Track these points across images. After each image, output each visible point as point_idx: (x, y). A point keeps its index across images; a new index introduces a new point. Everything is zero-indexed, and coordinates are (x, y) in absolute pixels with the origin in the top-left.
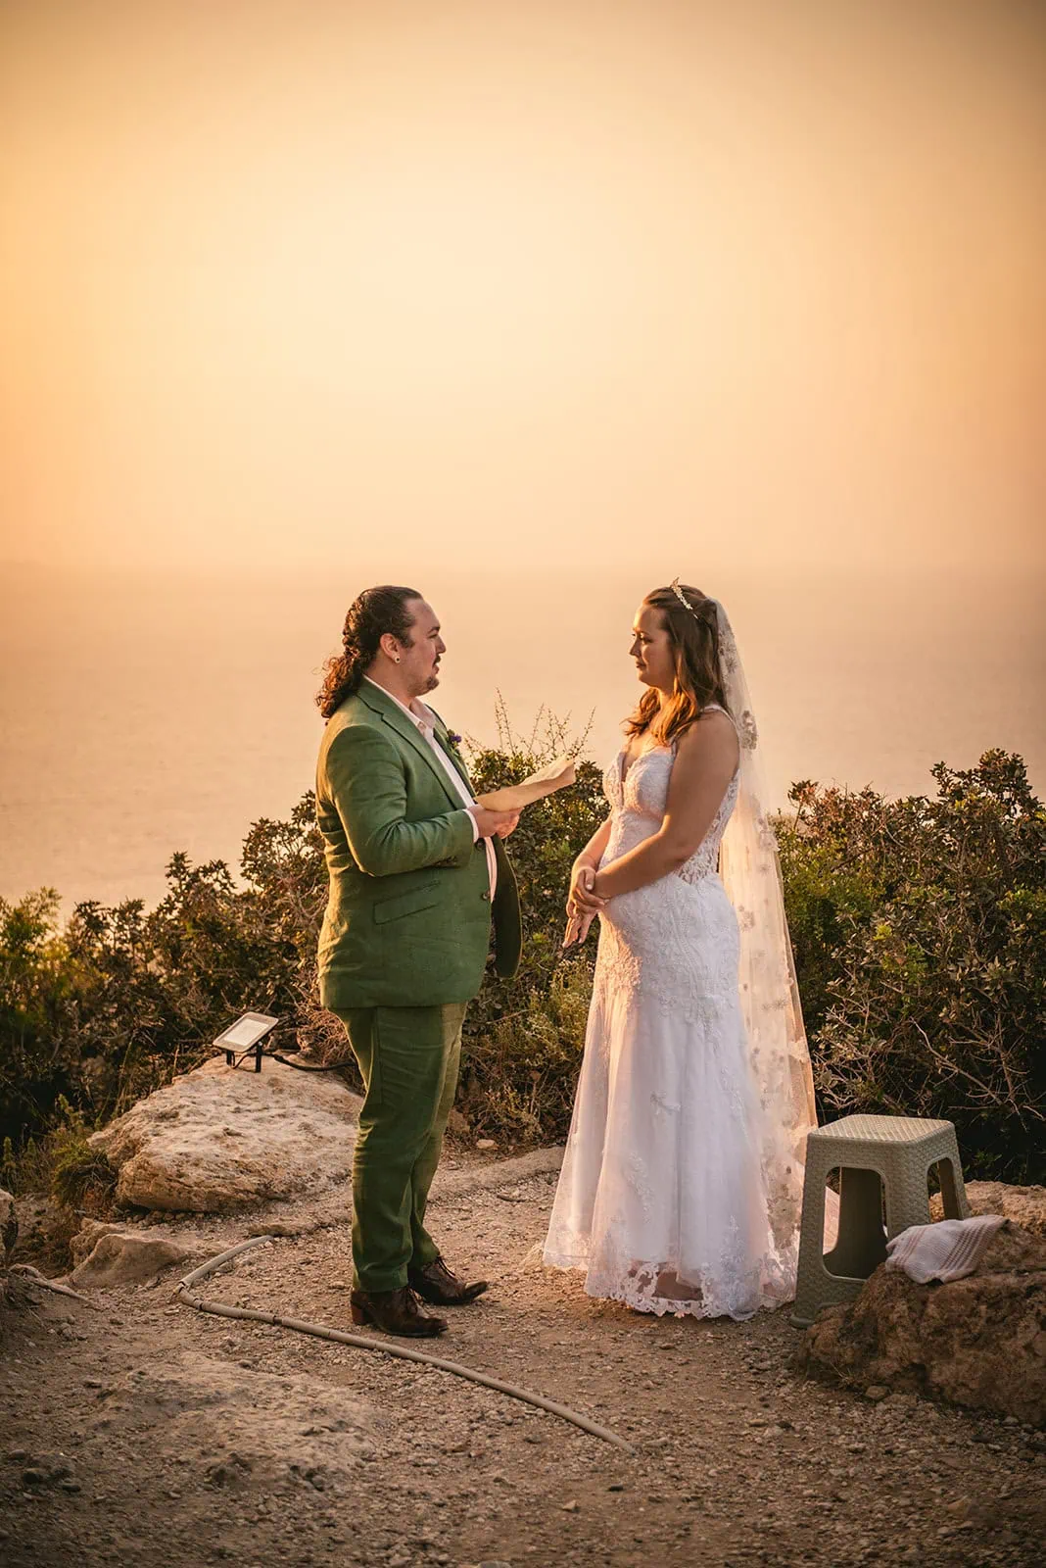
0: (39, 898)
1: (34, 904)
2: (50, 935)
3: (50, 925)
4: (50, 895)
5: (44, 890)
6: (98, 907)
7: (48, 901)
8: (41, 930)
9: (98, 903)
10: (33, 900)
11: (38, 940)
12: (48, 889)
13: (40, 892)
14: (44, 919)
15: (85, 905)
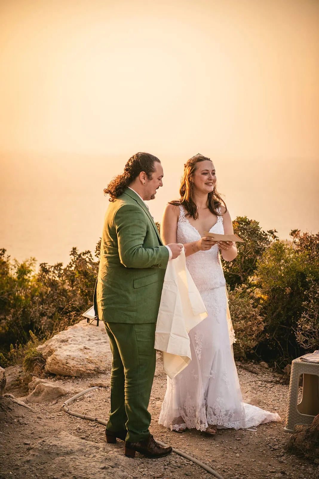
0: (30, 261)
1: (28, 263)
2: (33, 273)
3: (33, 270)
4: (34, 260)
5: (31, 258)
6: (46, 265)
7: (33, 262)
8: (29, 272)
9: (47, 264)
10: (27, 261)
11: (29, 275)
12: (33, 258)
13: (30, 258)
14: (31, 268)
15: (42, 264)
